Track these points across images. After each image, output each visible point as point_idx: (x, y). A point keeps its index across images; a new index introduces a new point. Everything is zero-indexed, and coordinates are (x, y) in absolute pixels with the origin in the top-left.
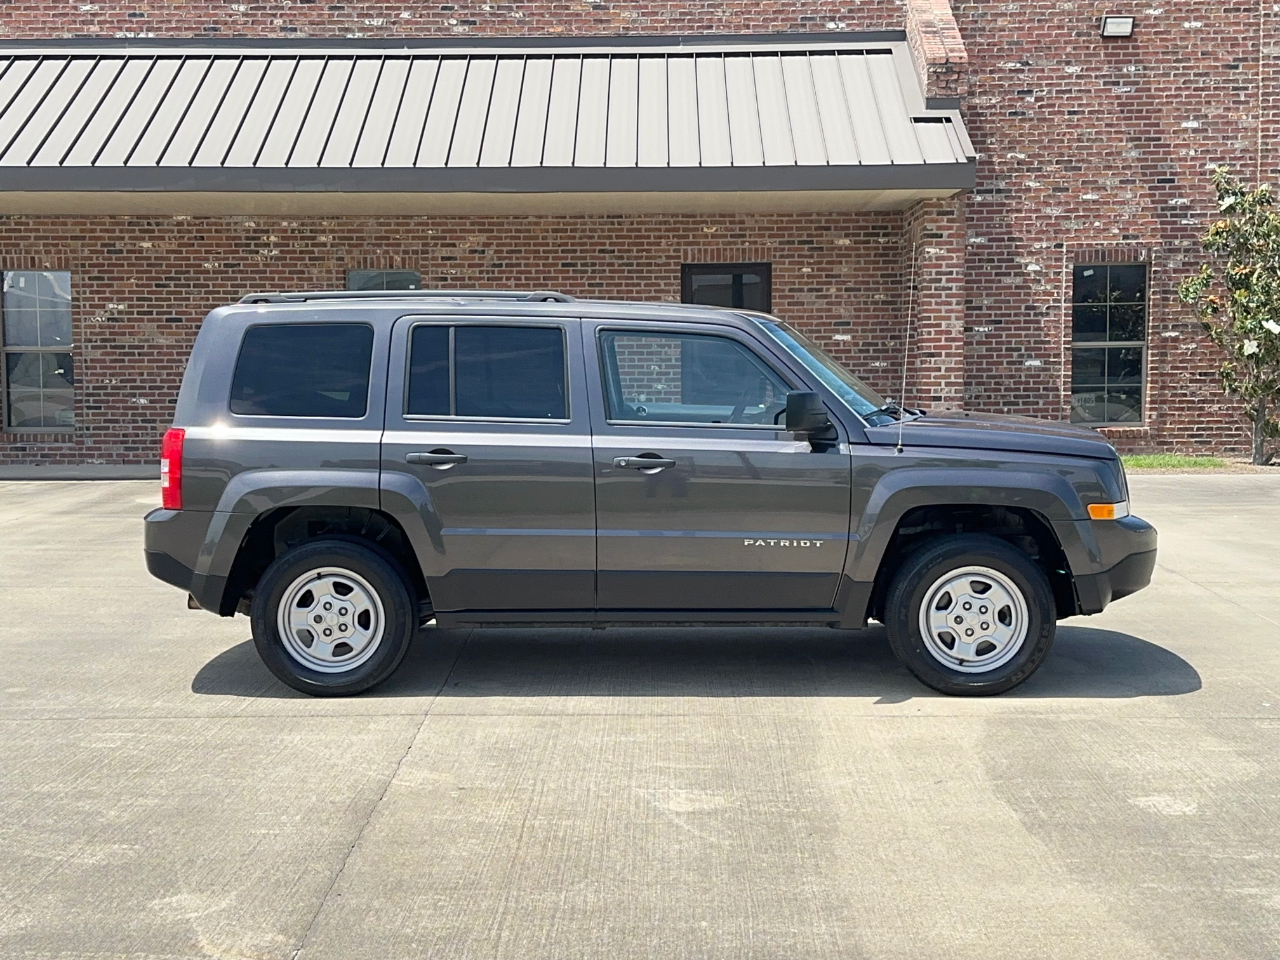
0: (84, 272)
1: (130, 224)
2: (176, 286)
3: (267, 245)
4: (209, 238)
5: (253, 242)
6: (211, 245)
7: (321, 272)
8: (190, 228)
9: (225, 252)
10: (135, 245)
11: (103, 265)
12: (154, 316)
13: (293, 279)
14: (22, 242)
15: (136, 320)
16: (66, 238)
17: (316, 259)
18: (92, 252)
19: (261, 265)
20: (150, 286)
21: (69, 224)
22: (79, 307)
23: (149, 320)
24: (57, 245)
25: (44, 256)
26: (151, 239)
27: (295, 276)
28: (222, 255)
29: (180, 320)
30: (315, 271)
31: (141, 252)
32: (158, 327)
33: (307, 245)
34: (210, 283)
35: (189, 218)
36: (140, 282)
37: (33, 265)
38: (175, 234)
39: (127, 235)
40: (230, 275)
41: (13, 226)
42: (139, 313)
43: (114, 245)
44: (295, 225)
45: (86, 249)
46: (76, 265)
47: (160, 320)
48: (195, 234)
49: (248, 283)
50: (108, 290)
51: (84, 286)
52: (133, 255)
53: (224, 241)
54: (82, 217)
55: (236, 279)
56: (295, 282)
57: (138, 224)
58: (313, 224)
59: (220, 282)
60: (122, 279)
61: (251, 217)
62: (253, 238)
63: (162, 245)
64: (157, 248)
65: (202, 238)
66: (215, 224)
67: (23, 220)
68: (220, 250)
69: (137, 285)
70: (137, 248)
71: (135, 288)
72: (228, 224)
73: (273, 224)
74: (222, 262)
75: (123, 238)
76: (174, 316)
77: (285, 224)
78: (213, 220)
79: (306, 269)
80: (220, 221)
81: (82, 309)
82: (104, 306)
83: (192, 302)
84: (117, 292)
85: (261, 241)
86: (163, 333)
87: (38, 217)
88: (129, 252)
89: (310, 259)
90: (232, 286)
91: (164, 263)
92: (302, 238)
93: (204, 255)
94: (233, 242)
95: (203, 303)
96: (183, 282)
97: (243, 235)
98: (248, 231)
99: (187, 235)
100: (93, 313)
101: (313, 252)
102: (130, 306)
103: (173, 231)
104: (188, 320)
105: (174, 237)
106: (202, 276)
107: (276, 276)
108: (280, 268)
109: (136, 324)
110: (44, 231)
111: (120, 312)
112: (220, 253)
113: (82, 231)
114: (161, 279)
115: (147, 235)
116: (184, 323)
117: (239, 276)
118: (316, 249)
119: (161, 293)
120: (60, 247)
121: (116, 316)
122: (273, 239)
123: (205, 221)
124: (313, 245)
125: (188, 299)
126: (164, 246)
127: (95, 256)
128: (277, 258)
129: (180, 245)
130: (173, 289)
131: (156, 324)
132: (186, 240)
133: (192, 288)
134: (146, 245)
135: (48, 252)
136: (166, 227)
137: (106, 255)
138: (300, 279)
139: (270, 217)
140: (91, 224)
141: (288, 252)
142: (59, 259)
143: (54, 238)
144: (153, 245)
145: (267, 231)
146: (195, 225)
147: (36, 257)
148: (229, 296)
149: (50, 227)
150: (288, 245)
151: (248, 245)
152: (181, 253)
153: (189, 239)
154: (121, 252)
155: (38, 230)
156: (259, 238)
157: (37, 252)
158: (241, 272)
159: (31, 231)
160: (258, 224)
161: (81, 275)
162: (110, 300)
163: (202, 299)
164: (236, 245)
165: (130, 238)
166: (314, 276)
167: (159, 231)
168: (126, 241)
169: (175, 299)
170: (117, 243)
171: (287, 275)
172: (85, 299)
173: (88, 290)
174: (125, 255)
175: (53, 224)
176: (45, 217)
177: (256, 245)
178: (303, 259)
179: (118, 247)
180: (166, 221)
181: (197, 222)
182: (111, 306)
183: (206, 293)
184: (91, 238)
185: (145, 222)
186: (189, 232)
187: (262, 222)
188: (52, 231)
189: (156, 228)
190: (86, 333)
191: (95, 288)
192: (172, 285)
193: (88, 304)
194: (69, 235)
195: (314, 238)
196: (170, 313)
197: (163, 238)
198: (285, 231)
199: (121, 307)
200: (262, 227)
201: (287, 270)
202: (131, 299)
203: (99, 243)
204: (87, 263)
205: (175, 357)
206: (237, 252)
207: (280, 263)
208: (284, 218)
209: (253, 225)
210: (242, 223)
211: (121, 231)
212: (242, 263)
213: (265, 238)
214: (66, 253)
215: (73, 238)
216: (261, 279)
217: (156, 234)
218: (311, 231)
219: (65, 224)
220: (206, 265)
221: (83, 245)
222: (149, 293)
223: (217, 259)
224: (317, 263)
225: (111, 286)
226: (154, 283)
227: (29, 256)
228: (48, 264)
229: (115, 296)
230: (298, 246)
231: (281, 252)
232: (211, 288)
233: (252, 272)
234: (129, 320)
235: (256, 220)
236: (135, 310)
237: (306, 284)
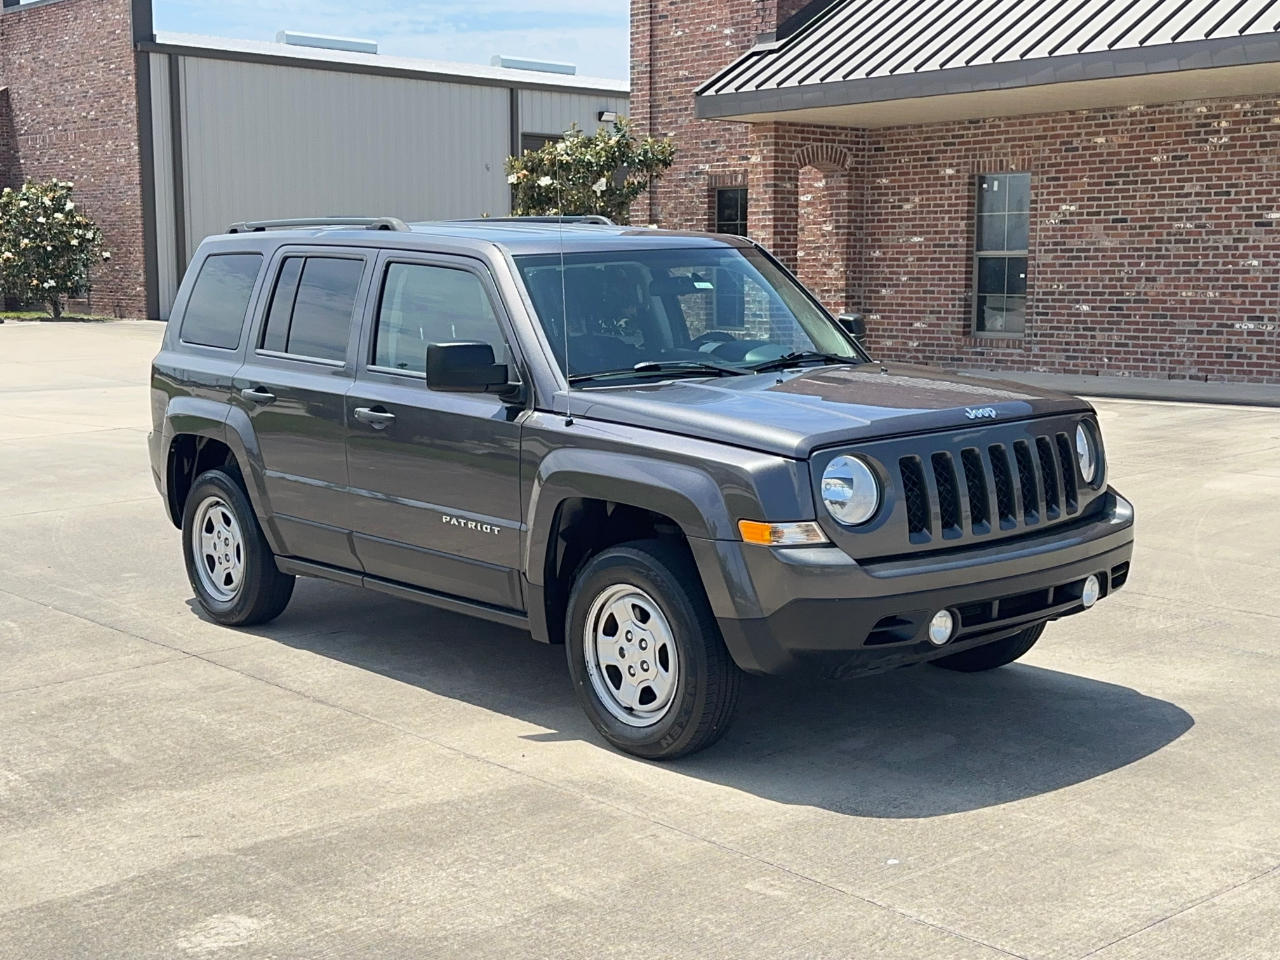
0: (1043, 173)
1: (1087, 119)
2: (1124, 183)
3: (1217, 132)
4: (1160, 128)
5: (1203, 130)
6: (1161, 136)
7: (1271, 160)
8: (1142, 118)
9: (1175, 143)
10: (1090, 140)
11: (1060, 164)
12: (1102, 217)
13: (1240, 169)
14: (993, 145)
15: (1085, 222)
16: (1030, 138)
17: (1267, 145)
18: (1052, 151)
19: (1209, 155)
20: (1100, 184)
21: (1034, 123)
22: (1036, 209)
23: (1097, 221)
24: (1021, 146)
25: (1010, 158)
26: (1105, 133)
27: (1244, 166)
28: (1171, 147)
29: (1125, 221)
30: (1265, 159)
31: (1095, 148)
32: (1105, 228)
33: (1259, 129)
34: (1157, 178)
35: (1142, 107)
36: (1092, 181)
37: (1001, 168)
38: (1128, 126)
39: (1083, 131)
40: (1178, 168)
41: (988, 130)
42: (1088, 214)
43: (1071, 143)
44: (1248, 106)
45: (1047, 148)
46: (1037, 166)
47: (1106, 221)
48: (1147, 125)
49: (1195, 176)
50: (1062, 190)
51: (1043, 187)
52: (1088, 153)
53: (1175, 131)
54: (1046, 115)
55: (1183, 172)
56: (1244, 172)
57: (1094, 118)
58: (1268, 104)
59: (1166, 176)
60: (1075, 178)
61: (1203, 101)
62: (1204, 125)
63: (1114, 139)
64: (1110, 143)
65: (1153, 129)
66: (1167, 112)
67: (997, 122)
68: (1170, 140)
69: (1089, 185)
70: (1092, 144)
71: (1087, 188)
72: (1180, 111)
73: (1225, 108)
74: (1171, 155)
75: (1079, 135)
76: (1120, 216)
77: (1237, 106)
78: (1165, 108)
79: (1256, 157)
80: (1171, 108)
81: (1039, 212)
82: (1057, 208)
83: (1138, 200)
84: (1071, 193)
85: (1211, 128)
86: (1108, 235)
87: (1009, 119)
88: (1084, 149)
89: (1262, 145)
90: (1179, 180)
91: (1115, 158)
92: (1255, 122)
93: (1153, 147)
94: (1183, 131)
95: (1148, 201)
96: (1131, 178)
97: (1194, 122)
98: (1199, 117)
99: (1139, 127)
100: (1048, 216)
101: (1265, 137)
102: (1081, 207)
103: (1125, 124)
104: (1132, 220)
105: (1127, 130)
106: (1149, 171)
107: (1224, 167)
108: (1229, 158)
109: (1085, 226)
110: (1013, 132)
111: (1071, 214)
112: (1169, 144)
113: (1045, 130)
114: (1110, 176)
115: (1102, 129)
116: (1129, 223)
117: (1186, 168)
118: (1268, 133)
119: (1109, 191)
120: (1025, 148)
121: (1068, 218)
122: (1224, 124)
123: (1157, 109)
124: (1266, 129)
125: (1134, 197)
126: (1116, 140)
127: (1053, 155)
128: (1226, 146)
129: (1131, 138)
130: (1121, 187)
131: (1103, 225)
132: (1137, 133)
133: (1139, 185)
134: (1100, 140)
135: (1013, 154)
136: (1120, 120)
137: (1064, 153)
138: (1249, 169)
139: (1222, 99)
140: (1054, 121)
141: (1239, 139)
142: (1023, 160)
143: (1020, 139)
144: (1107, 141)
145: (1217, 117)
146: (1148, 114)
147: (1004, 159)
148: (1174, 192)
149: (1018, 128)
150: (1239, 131)
151: (1198, 133)
152: (1131, 146)
153: (1140, 130)
154: (1077, 149)
155: (1007, 132)
156: (1209, 125)
157: (1005, 155)
158: (1188, 164)
159: (1002, 133)
160: (1209, 109)
161: (1040, 177)
162: (1064, 201)
163: (1148, 196)
164: (1186, 134)
165: (1087, 134)
166: (1264, 166)
167: (1114, 124)
168: (1083, 137)
169: (1123, 198)
170: (1075, 139)
171: (1235, 165)
172: (1043, 201)
173: (1045, 191)
174: (1080, 152)
175: (1021, 124)
176: (1015, 118)
177: (1206, 133)
178: (1254, 146)
179: (1075, 145)
180: (1121, 113)
181: (1150, 111)
182: (1064, 207)
183: (1153, 189)
184: (1052, 137)
185: (1101, 115)
186: (1142, 122)
187: (1214, 105)
188: (1020, 132)
189: (1110, 121)
190: (1040, 236)
191: (1052, 189)
192: (1121, 183)
193: (1044, 206)
194: (1033, 135)
195: (1267, 121)
196: (1117, 213)
197: (1115, 132)
198: (1237, 114)
199: (1073, 208)
200: (1214, 112)
201: (1236, 159)
202: (1082, 199)
203: (1058, 141)
204: (1046, 163)
205: (1118, 261)
206: (1187, 142)
207: (1229, 152)
208: (1237, 99)
209: (1204, 110)
210: (1194, 109)
211: (1079, 127)
212: (1190, 153)
213: (1216, 124)
214: (1028, 154)
215: (1037, 138)
216: (1208, 171)
217: (1111, 128)
218: (1265, 113)
219: (1030, 124)
220: (1154, 159)
221: (1044, 145)
222: (1099, 192)
223: (1167, 151)
224: (1268, 149)
225: (1065, 186)
226: (1104, 181)
227: (998, 159)
228: (1013, 167)
229: (1068, 197)
230: (1249, 130)
231: (1232, 139)
232: (1158, 184)
233: (1200, 164)
234: (1079, 221)
235: (1208, 103)
236: (1085, 211)
237: (1254, 174)
